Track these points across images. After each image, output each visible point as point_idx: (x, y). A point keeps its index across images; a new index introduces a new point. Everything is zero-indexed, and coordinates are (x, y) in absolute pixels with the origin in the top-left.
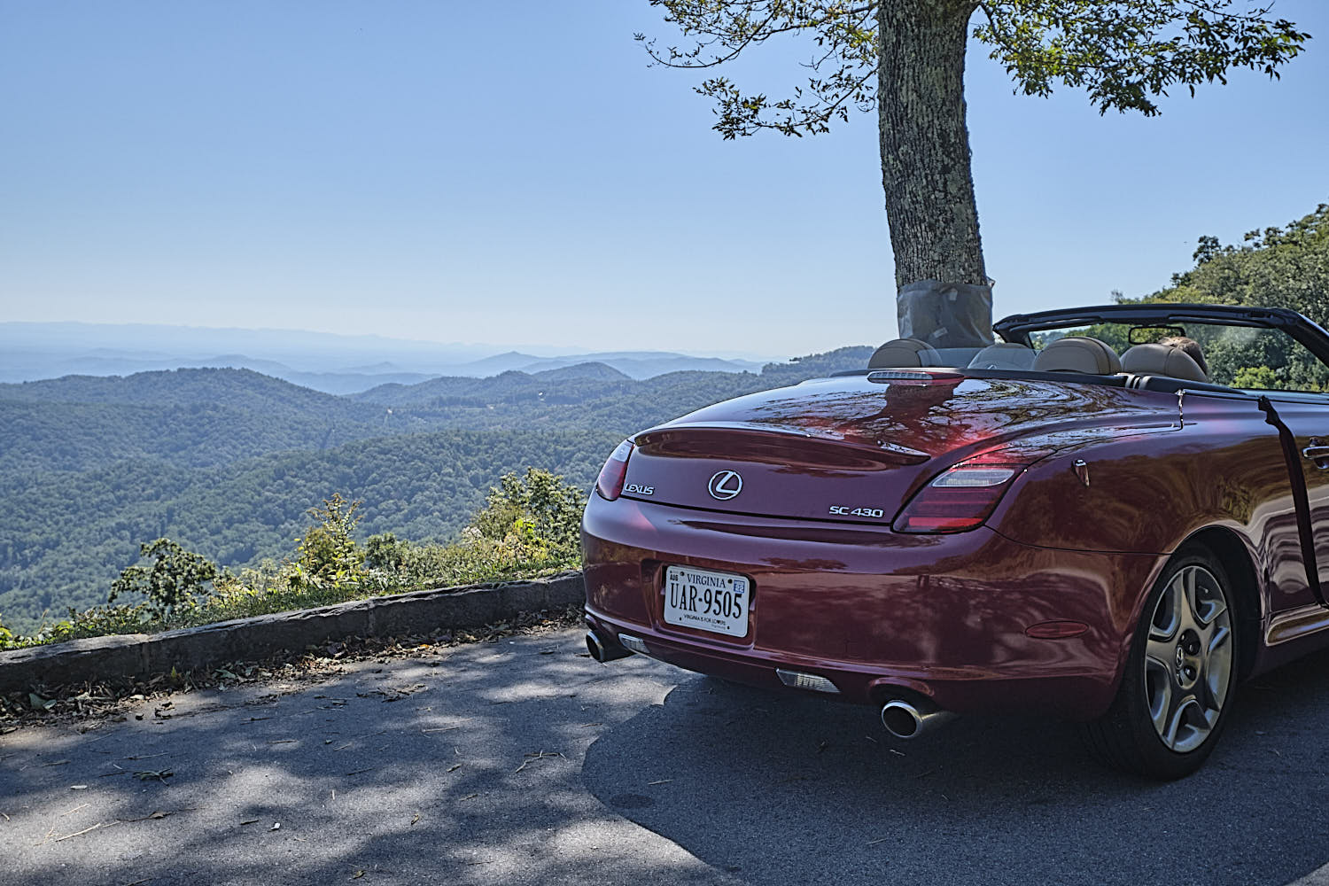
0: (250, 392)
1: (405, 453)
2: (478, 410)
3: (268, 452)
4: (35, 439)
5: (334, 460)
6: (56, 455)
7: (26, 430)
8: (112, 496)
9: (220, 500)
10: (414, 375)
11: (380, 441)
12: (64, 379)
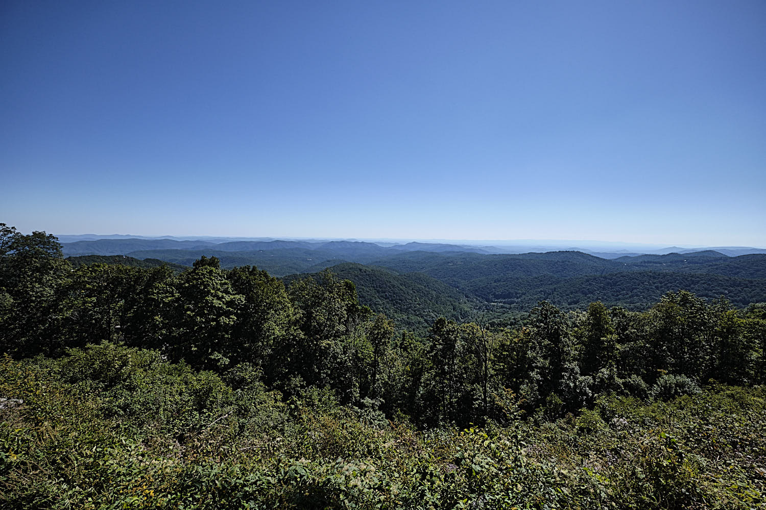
0: (580, 258)
1: (631, 277)
2: (660, 265)
3: (584, 274)
4: (521, 268)
5: (605, 278)
6: (526, 272)
7: (519, 265)
8: (539, 283)
9: (569, 286)
10: (635, 254)
11: (622, 273)
12: (529, 253)
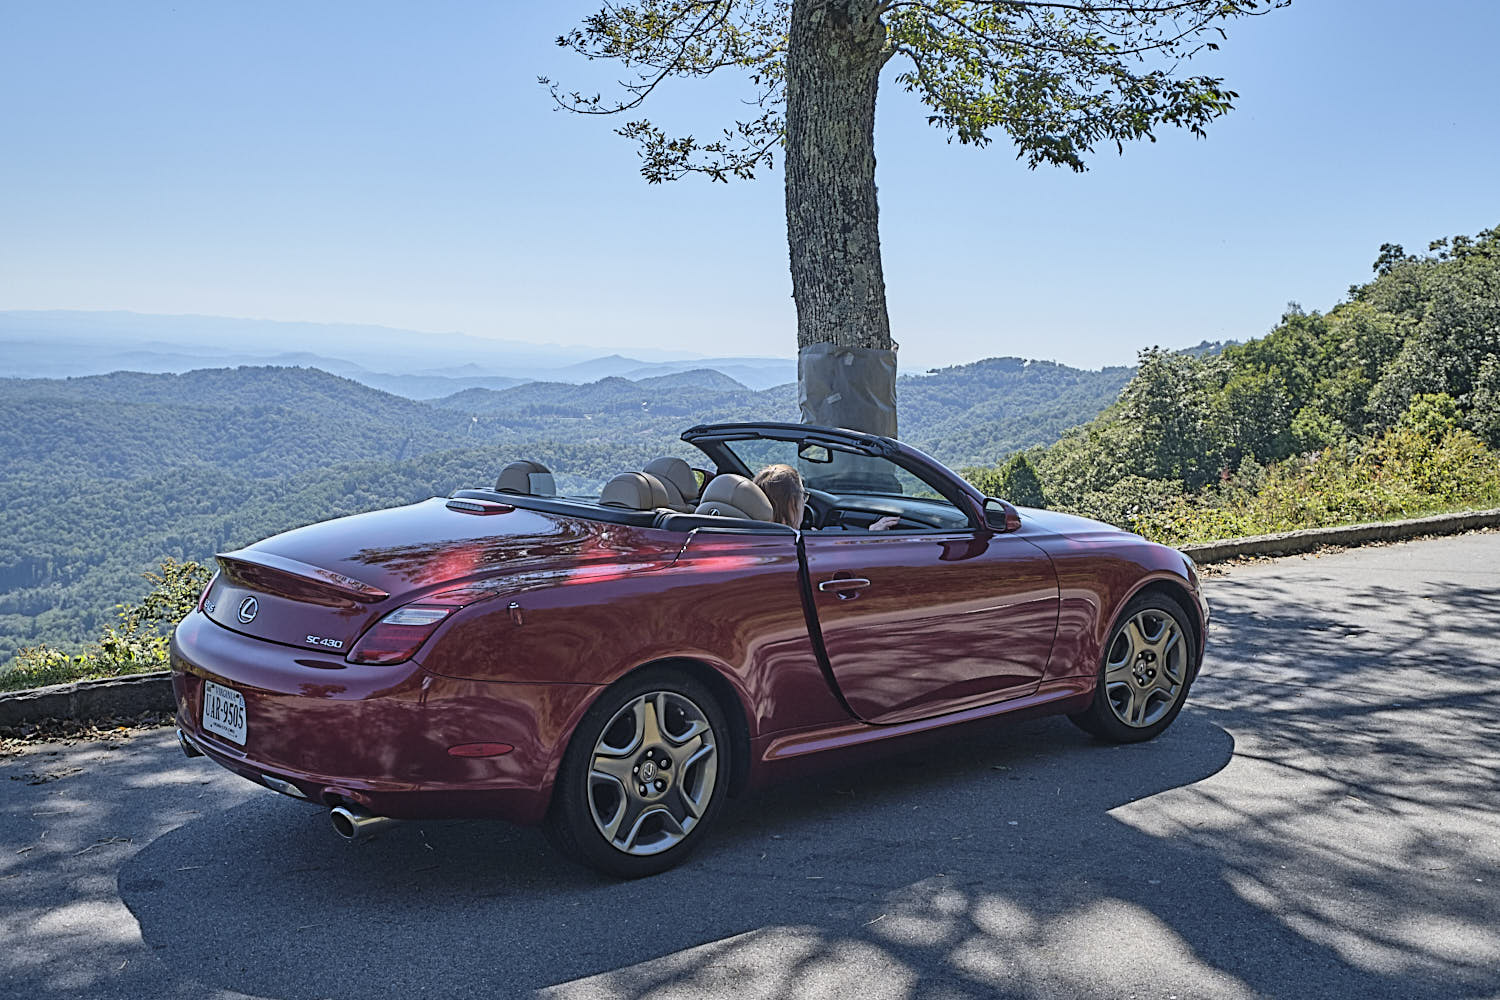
0: (319, 395)
2: (575, 420)
3: (338, 463)
4: (79, 441)
6: (103, 460)
7: (70, 431)
8: (163, 508)
9: (283, 515)
10: (504, 380)
11: (463, 453)
12: (112, 375)
